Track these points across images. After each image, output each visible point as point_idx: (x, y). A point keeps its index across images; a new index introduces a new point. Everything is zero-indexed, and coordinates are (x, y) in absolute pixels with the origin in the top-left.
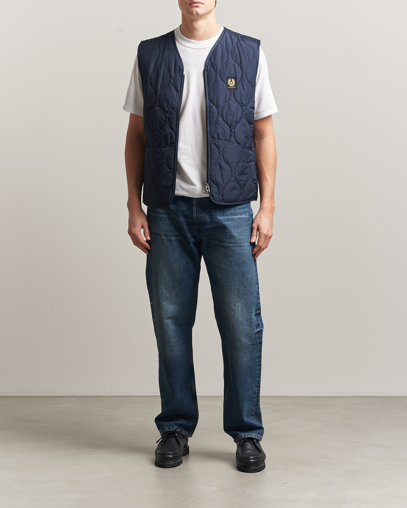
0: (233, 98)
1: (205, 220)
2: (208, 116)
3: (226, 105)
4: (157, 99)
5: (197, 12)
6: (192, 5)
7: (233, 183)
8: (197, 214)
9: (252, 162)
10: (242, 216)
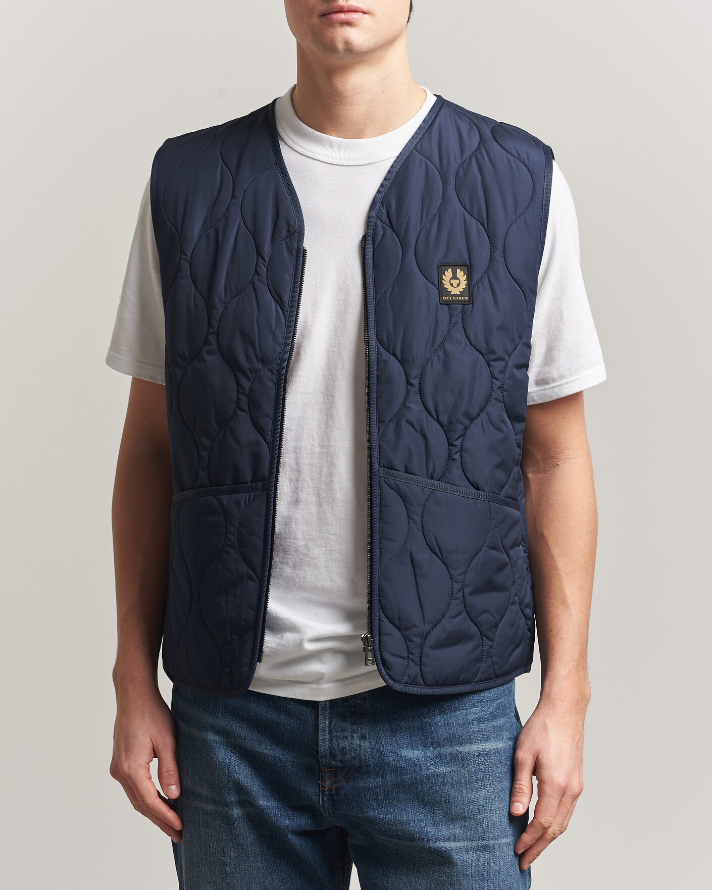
0: (459, 335)
1: (360, 760)
2: (374, 396)
3: (435, 359)
4: (211, 330)
5: (347, 43)
6: (331, 19)
7: (456, 620)
8: (331, 740)
9: (518, 545)
10: (489, 746)
